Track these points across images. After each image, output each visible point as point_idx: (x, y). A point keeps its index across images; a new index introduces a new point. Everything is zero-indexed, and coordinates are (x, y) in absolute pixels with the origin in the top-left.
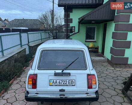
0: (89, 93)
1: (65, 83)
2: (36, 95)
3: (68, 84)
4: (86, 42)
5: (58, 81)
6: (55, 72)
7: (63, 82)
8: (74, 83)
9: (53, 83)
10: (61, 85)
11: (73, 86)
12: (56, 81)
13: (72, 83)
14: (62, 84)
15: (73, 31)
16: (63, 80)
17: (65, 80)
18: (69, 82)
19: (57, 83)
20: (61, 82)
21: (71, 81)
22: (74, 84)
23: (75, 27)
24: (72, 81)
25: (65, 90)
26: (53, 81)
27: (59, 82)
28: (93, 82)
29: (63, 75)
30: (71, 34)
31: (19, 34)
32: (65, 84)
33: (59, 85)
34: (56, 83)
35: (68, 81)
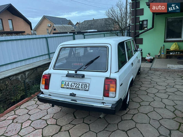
0: (105, 103)
1: (77, 86)
2: (49, 96)
3: (80, 88)
4: (165, 42)
5: (70, 83)
6: (68, 72)
7: (75, 85)
8: (88, 87)
9: (65, 85)
10: (72, 88)
11: (85, 91)
12: (68, 83)
13: (86, 87)
14: (74, 87)
15: (145, 26)
16: (76, 83)
17: (78, 83)
18: (82, 86)
19: (69, 85)
20: (73, 84)
21: (84, 85)
22: (87, 89)
23: (147, 20)
24: (86, 85)
25: (76, 95)
26: (66, 83)
27: (71, 85)
28: (112, 89)
29: (75, 77)
30: (140, 32)
31: (72, 35)
32: (77, 88)
33: (71, 88)
34: (67, 85)
35: (81, 84)
